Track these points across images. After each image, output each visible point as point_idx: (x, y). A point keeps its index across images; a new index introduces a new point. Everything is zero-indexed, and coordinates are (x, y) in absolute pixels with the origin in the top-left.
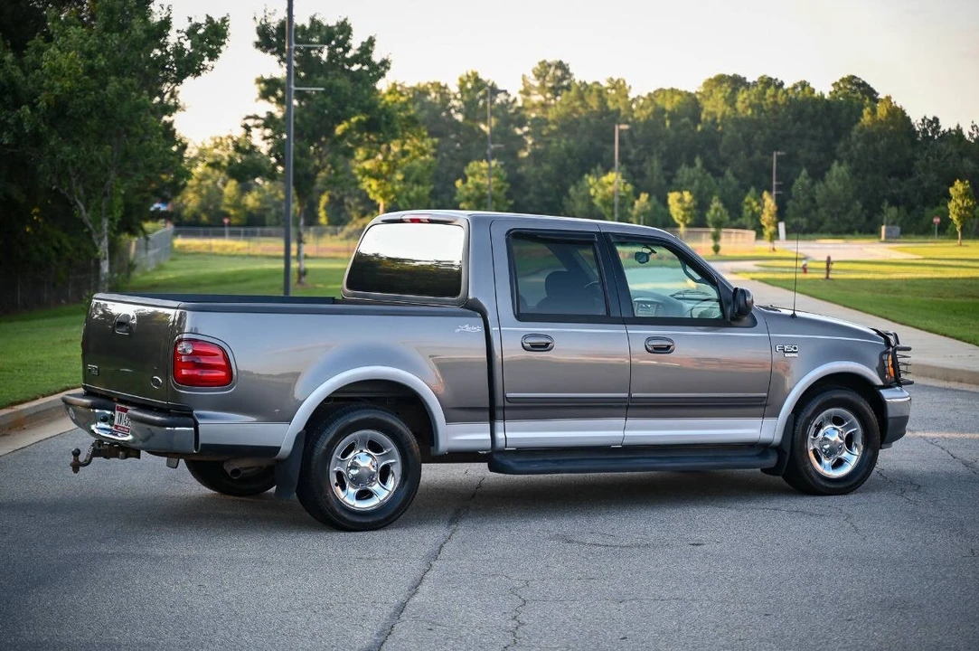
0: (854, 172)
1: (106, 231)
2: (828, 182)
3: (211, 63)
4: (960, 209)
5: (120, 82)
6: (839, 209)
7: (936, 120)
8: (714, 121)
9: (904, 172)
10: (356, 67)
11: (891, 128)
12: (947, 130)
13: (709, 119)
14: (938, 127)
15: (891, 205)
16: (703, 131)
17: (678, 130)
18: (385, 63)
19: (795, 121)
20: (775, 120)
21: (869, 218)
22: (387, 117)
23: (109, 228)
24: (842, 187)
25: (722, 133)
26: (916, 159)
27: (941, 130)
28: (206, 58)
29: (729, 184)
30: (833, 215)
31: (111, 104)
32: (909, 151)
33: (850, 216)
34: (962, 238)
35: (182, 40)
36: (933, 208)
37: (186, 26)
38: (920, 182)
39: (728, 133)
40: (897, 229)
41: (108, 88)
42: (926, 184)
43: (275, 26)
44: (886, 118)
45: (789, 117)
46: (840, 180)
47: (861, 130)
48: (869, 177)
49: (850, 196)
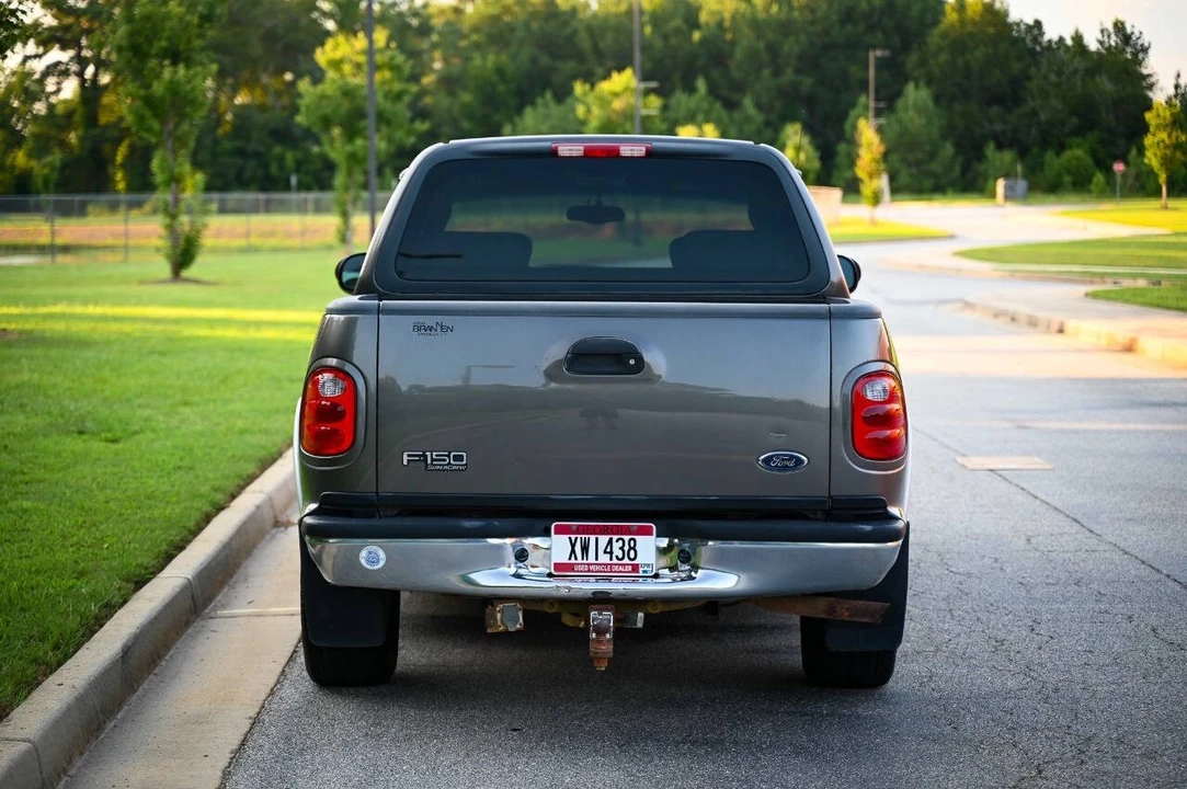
0: (937, 99)
2: (901, 114)
4: (1166, 147)
6: (920, 155)
7: (1038, 24)
8: (720, 25)
9: (1010, 95)
11: (991, 30)
12: (1055, 38)
13: (712, 22)
14: (1042, 34)
15: (1000, 147)
16: (704, 41)
17: (666, 37)
19: (843, 23)
20: (813, 23)
21: (966, 169)
24: (923, 121)
25: (733, 43)
26: (1029, 78)
27: (1046, 38)
29: (748, 119)
30: (909, 165)
32: (1017, 67)
33: (936, 166)
34: (1169, 195)
38: (1034, 113)
39: (745, 43)
40: (1022, 185)
42: (1043, 117)
44: (982, 16)
45: (835, 17)
46: (920, 110)
47: (944, 36)
48: (957, 107)
49: (935, 132)
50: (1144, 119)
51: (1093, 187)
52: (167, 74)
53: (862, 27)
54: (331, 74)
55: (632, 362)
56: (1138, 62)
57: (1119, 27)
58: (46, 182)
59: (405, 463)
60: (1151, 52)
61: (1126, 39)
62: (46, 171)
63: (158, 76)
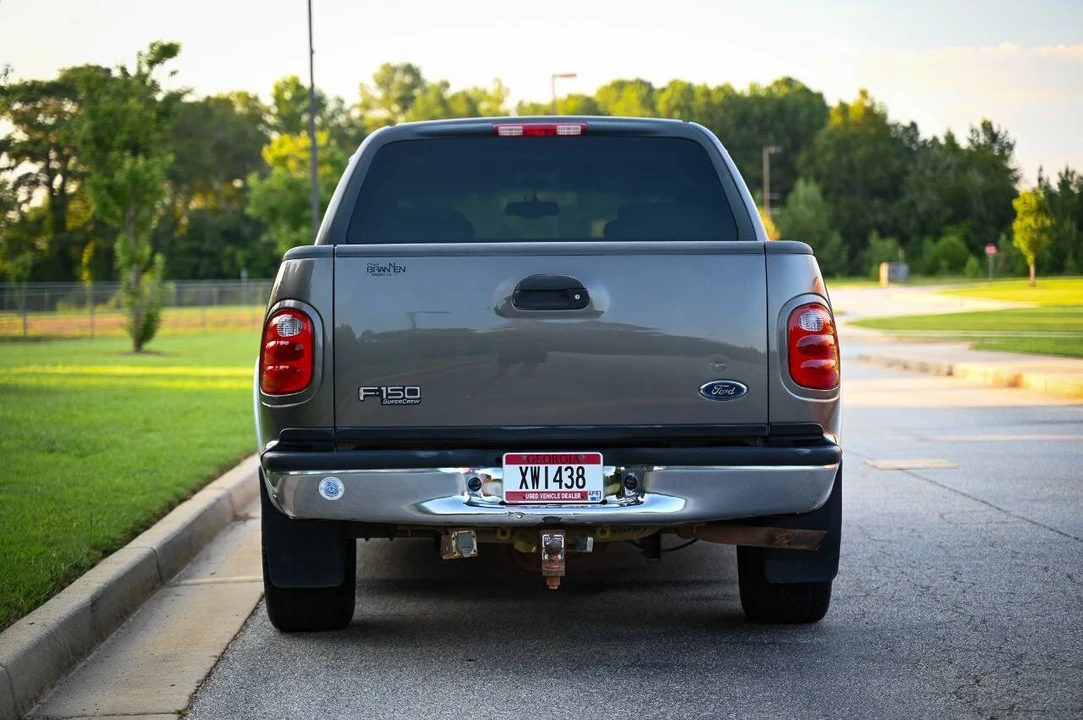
0: (825, 193)
2: (793, 207)
4: (1033, 230)
7: (914, 126)
9: (891, 190)
11: (872, 131)
12: (929, 138)
14: (917, 134)
15: (883, 235)
19: (738, 126)
21: (852, 256)
24: (813, 213)
26: (906, 173)
27: (921, 138)
32: (896, 164)
33: (825, 254)
34: (1037, 274)
38: (913, 205)
40: (903, 269)
42: (921, 207)
44: (863, 118)
45: (730, 122)
46: (809, 203)
47: (830, 136)
48: (843, 200)
49: (824, 224)
50: (1011, 206)
51: (967, 270)
52: (128, 164)
53: (756, 129)
54: (278, 170)
55: (577, 297)
56: (1003, 157)
57: (987, 127)
58: (19, 281)
59: (362, 398)
60: (1016, 148)
61: (994, 137)
62: (19, 270)
63: (120, 166)
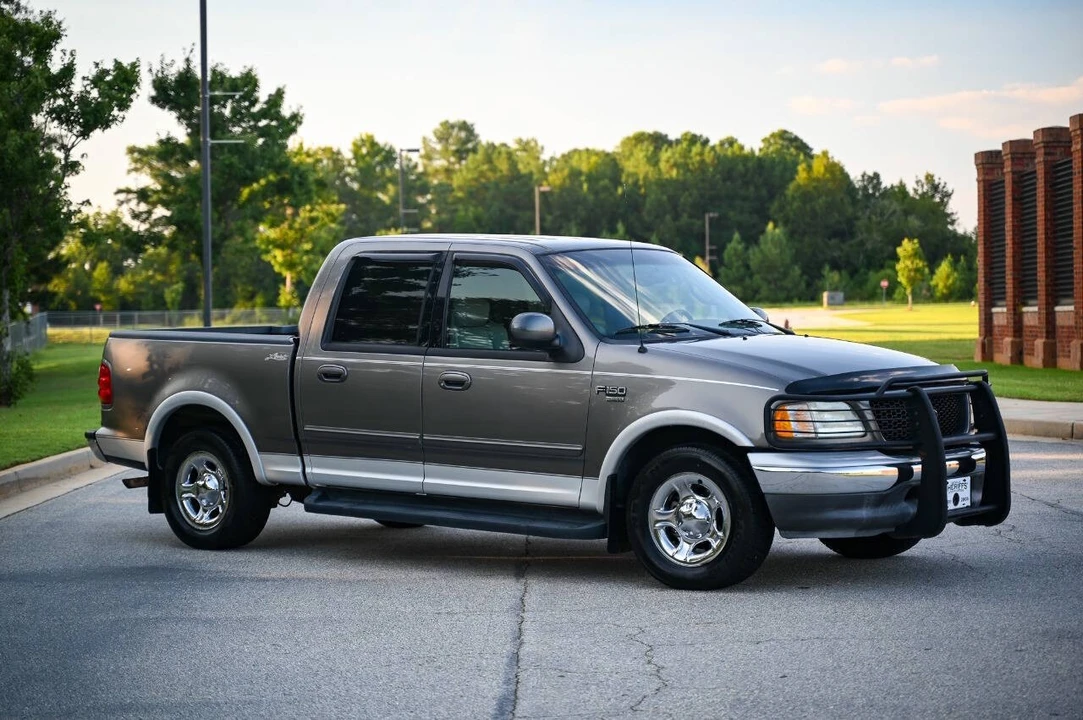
0: (791, 235)
1: (7, 303)
2: (762, 246)
3: (121, 114)
4: (910, 271)
5: (21, 137)
6: (776, 275)
7: (876, 176)
8: (636, 183)
9: (844, 232)
10: (263, 123)
11: (831, 184)
13: (630, 181)
14: (879, 183)
15: (834, 269)
16: (624, 193)
17: (596, 193)
18: (296, 118)
19: (724, 180)
20: (703, 180)
21: (809, 285)
22: (300, 176)
23: (10, 301)
24: (778, 251)
25: (645, 196)
26: (857, 218)
27: (883, 186)
28: (116, 108)
30: (769, 283)
31: (12, 160)
32: (850, 210)
33: (787, 283)
34: (913, 303)
35: (88, 88)
36: (877, 271)
37: (93, 72)
38: (862, 243)
39: (653, 196)
40: (840, 295)
41: (7, 143)
42: (869, 246)
43: (173, 79)
44: (824, 175)
45: (718, 176)
46: (776, 243)
47: (797, 189)
48: (807, 239)
49: (788, 260)
53: (739, 183)
56: (943, 204)
57: (929, 178)
58: (173, 303)
60: (953, 197)
61: (935, 188)
62: (174, 295)
